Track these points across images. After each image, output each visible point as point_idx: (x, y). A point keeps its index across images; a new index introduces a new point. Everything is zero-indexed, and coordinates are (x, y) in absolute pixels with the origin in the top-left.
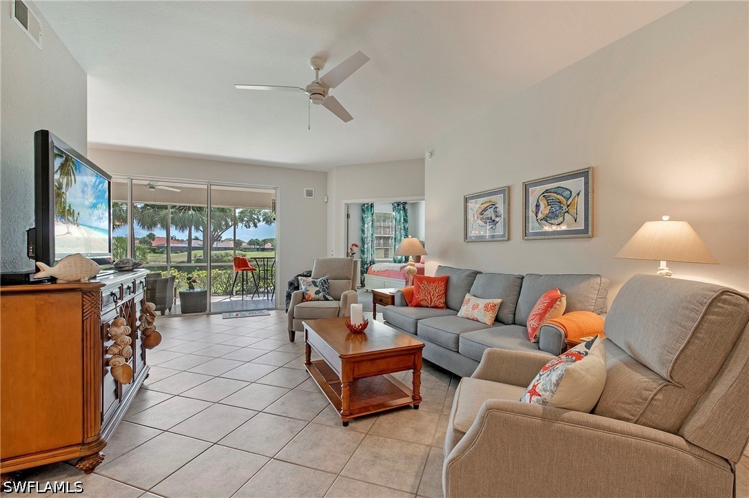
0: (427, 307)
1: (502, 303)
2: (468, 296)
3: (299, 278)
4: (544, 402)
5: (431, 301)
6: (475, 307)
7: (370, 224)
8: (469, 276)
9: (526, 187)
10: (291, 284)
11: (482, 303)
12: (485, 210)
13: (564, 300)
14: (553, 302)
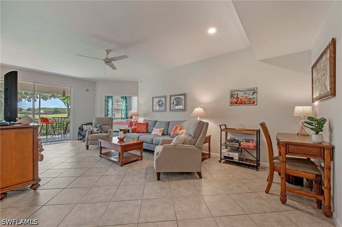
0: (141, 133)
1: (164, 130)
2: (154, 128)
3: (83, 126)
4: (174, 144)
5: (142, 131)
6: (157, 131)
7: (111, 103)
8: (154, 122)
9: (171, 96)
10: (80, 128)
11: (158, 130)
12: (159, 102)
13: (179, 127)
14: (176, 128)
